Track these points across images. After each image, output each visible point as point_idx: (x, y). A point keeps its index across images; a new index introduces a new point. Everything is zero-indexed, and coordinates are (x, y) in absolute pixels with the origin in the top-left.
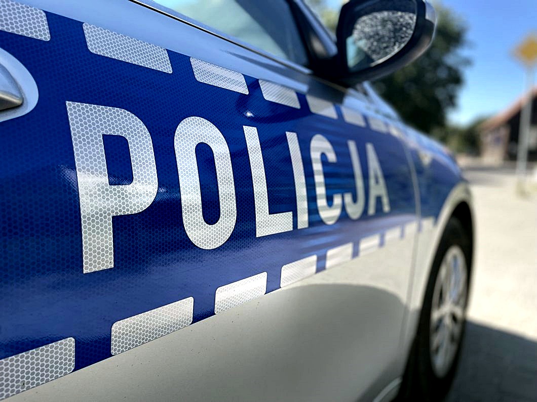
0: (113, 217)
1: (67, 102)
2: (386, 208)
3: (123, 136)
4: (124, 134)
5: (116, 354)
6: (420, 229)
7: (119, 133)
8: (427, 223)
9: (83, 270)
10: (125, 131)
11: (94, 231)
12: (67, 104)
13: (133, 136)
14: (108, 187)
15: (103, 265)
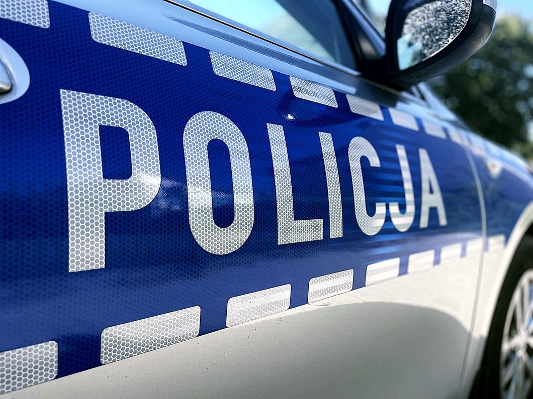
0: (106, 213)
1: (62, 91)
2: (443, 221)
3: (123, 127)
4: (125, 125)
5: (106, 363)
6: (486, 247)
7: (119, 124)
8: (496, 242)
9: (68, 269)
10: (126, 123)
11: (83, 227)
12: (61, 92)
13: (134, 129)
14: (101, 181)
15: (92, 264)
